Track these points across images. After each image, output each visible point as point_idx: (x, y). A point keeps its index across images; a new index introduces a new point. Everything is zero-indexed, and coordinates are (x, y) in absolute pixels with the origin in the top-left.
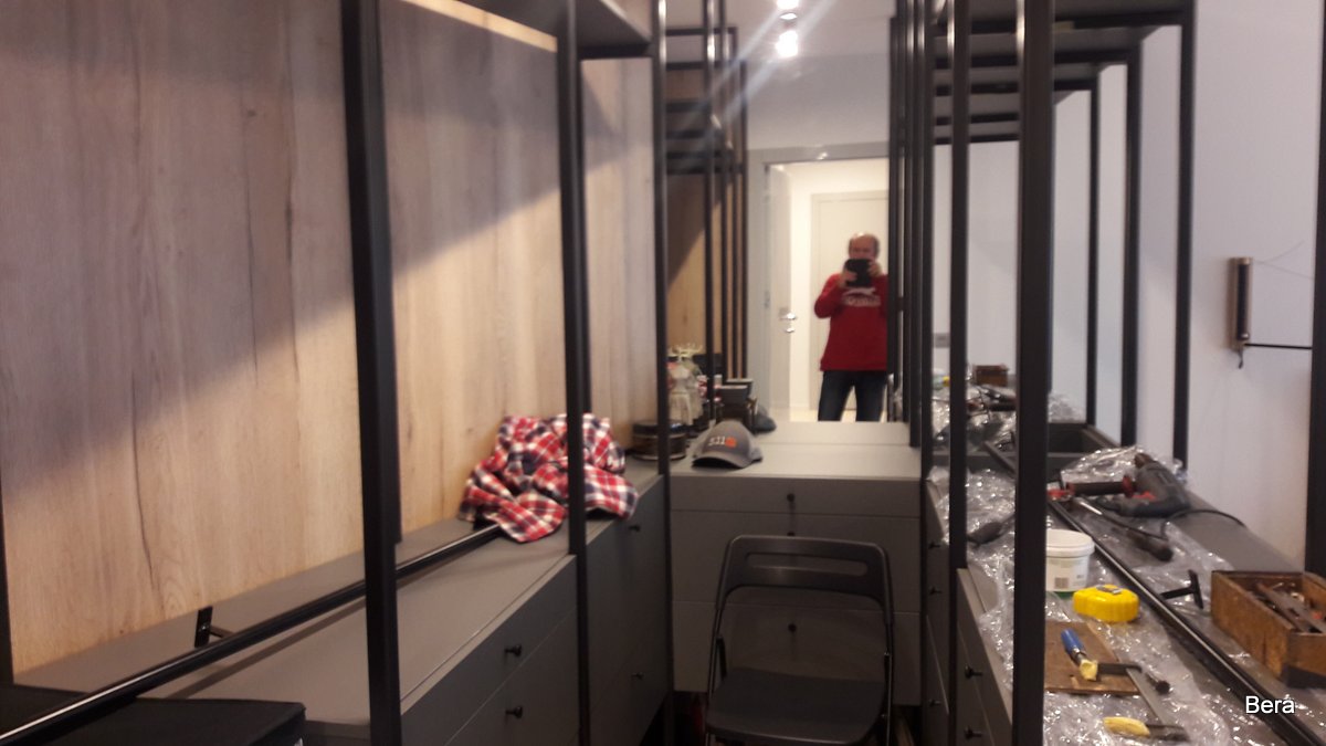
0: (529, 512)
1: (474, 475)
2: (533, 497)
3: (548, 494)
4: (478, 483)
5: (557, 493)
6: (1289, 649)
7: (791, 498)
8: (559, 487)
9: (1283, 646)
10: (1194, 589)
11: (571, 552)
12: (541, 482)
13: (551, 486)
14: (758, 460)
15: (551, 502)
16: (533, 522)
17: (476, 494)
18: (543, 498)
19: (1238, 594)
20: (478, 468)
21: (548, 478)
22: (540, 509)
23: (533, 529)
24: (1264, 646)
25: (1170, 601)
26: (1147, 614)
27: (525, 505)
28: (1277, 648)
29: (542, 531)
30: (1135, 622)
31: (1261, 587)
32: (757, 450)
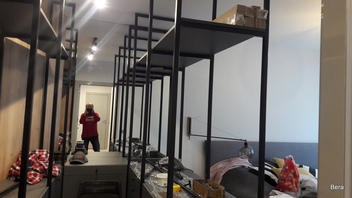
0: (33, 176)
1: (12, 166)
2: (33, 172)
3: (37, 171)
4: (15, 169)
5: (40, 171)
6: (208, 193)
7: (97, 171)
8: (40, 169)
9: (207, 193)
10: (190, 184)
11: (47, 186)
12: (35, 168)
13: (38, 169)
14: (87, 162)
15: (38, 173)
16: (35, 179)
17: (15, 172)
18: (36, 173)
19: (198, 184)
20: (14, 165)
21: (37, 167)
22: (35, 175)
23: (34, 181)
24: (204, 193)
25: (186, 186)
26: (182, 189)
27: (31, 174)
28: (206, 193)
29: (37, 181)
30: (180, 191)
31: (201, 182)
32: (87, 159)
